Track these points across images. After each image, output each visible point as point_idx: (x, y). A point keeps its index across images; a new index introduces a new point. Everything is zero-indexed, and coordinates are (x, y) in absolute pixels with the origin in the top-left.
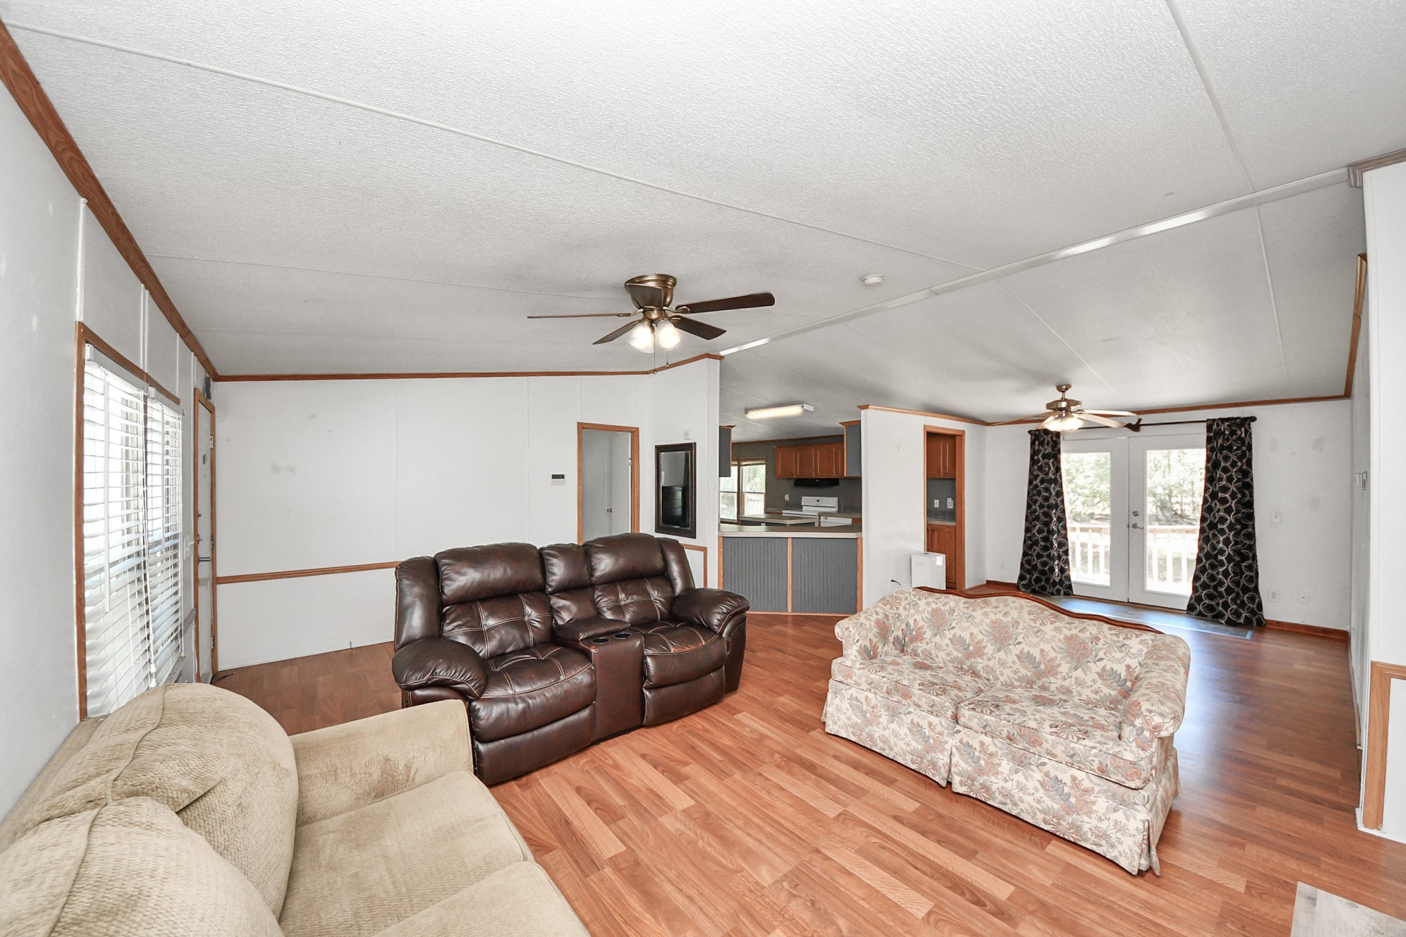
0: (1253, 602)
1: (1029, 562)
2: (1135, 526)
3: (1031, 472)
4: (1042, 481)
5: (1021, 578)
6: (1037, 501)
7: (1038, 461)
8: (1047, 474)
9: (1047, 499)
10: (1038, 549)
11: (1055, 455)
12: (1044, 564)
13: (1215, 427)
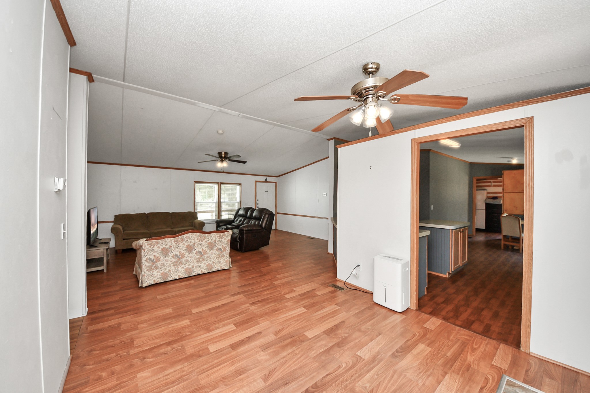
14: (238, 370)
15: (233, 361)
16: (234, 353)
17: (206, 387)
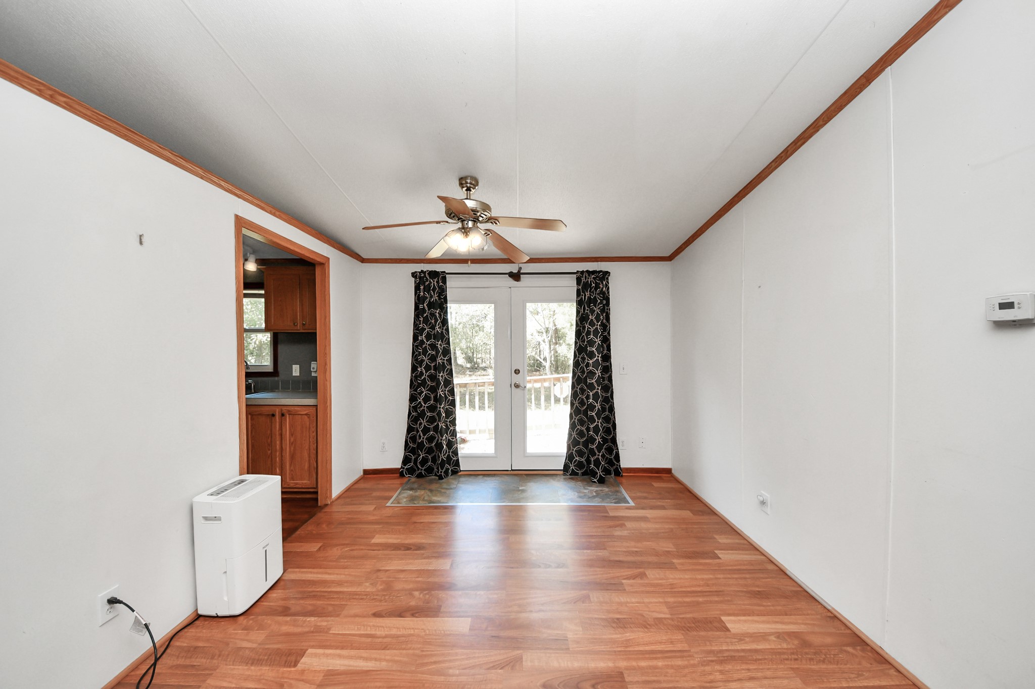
0: (611, 453)
1: (413, 439)
2: (517, 386)
3: (416, 325)
4: (428, 337)
5: (406, 461)
6: (423, 361)
7: (424, 310)
8: (433, 328)
9: (433, 358)
10: (424, 422)
11: (441, 304)
12: (430, 439)
13: (583, 279)
14: (621, 628)
15: (626, 647)
16: (622, 664)
17: (672, 626)
